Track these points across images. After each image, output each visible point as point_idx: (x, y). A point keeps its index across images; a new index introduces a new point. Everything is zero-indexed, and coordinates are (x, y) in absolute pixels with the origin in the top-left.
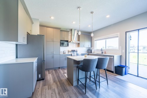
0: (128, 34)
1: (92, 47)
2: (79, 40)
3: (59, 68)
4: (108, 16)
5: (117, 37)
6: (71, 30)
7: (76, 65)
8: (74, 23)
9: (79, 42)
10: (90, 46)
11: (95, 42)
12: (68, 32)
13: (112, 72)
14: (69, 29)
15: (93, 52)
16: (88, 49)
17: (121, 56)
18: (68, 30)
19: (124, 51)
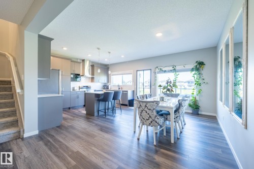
0: (138, 72)
1: (108, 82)
2: (93, 74)
3: (69, 108)
4: (123, 56)
5: (131, 74)
6: (83, 61)
7: (97, 99)
8: (89, 55)
9: (93, 76)
10: (106, 82)
11: (112, 76)
12: (80, 63)
13: (127, 105)
14: (81, 60)
15: (109, 88)
16: (103, 85)
17: (134, 91)
18: (79, 61)
19: (135, 87)
